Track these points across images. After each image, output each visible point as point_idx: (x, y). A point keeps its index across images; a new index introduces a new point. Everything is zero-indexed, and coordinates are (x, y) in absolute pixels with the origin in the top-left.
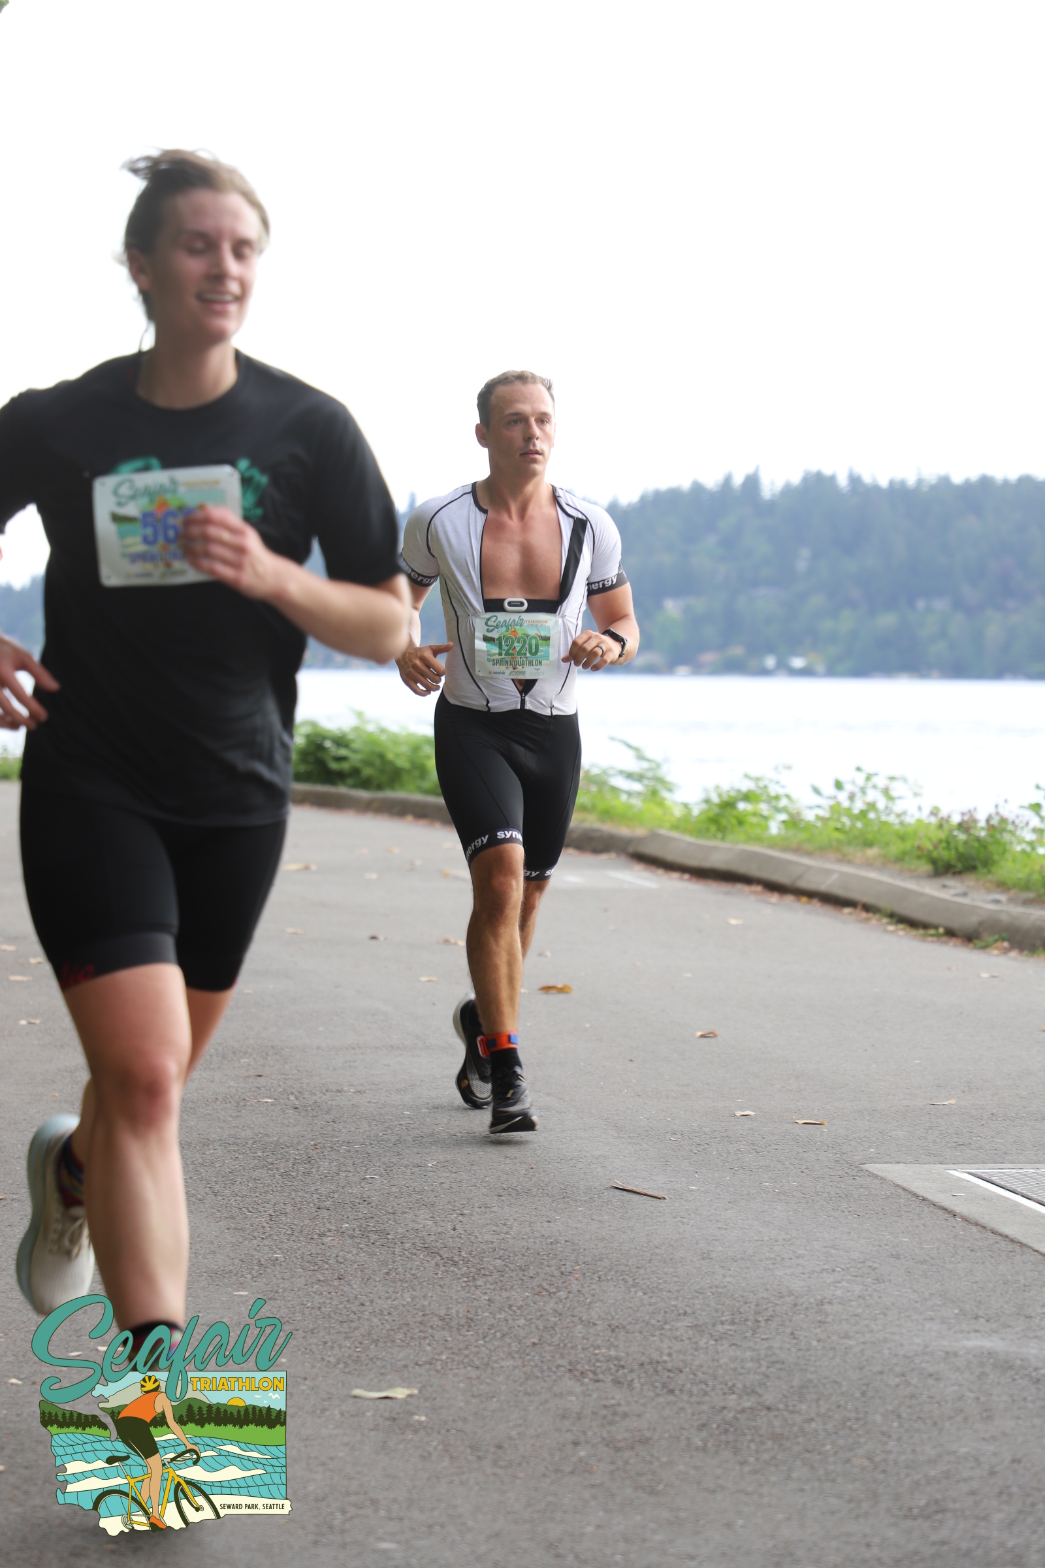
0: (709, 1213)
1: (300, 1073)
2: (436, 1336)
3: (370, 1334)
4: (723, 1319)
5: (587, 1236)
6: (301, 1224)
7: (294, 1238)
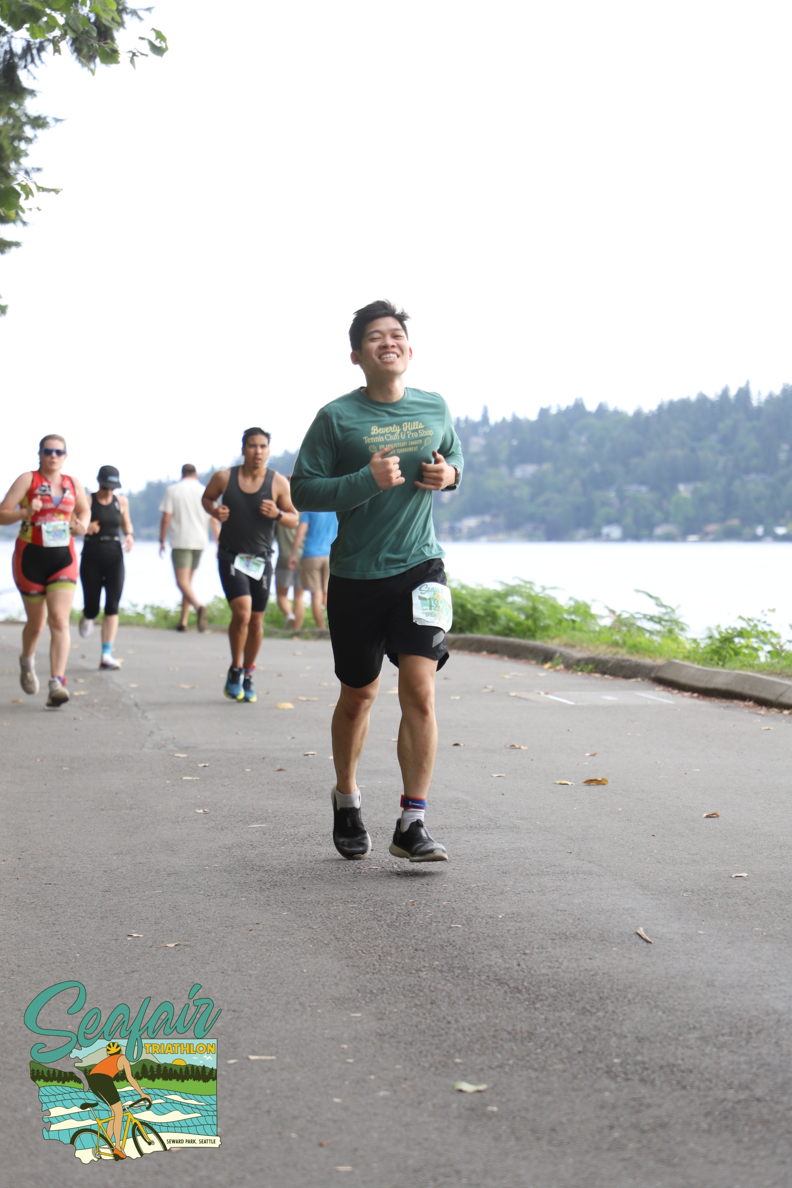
0: (713, 951)
2: (505, 1047)
3: (454, 1045)
4: (724, 1031)
5: (620, 970)
6: (403, 962)
7: (397, 973)
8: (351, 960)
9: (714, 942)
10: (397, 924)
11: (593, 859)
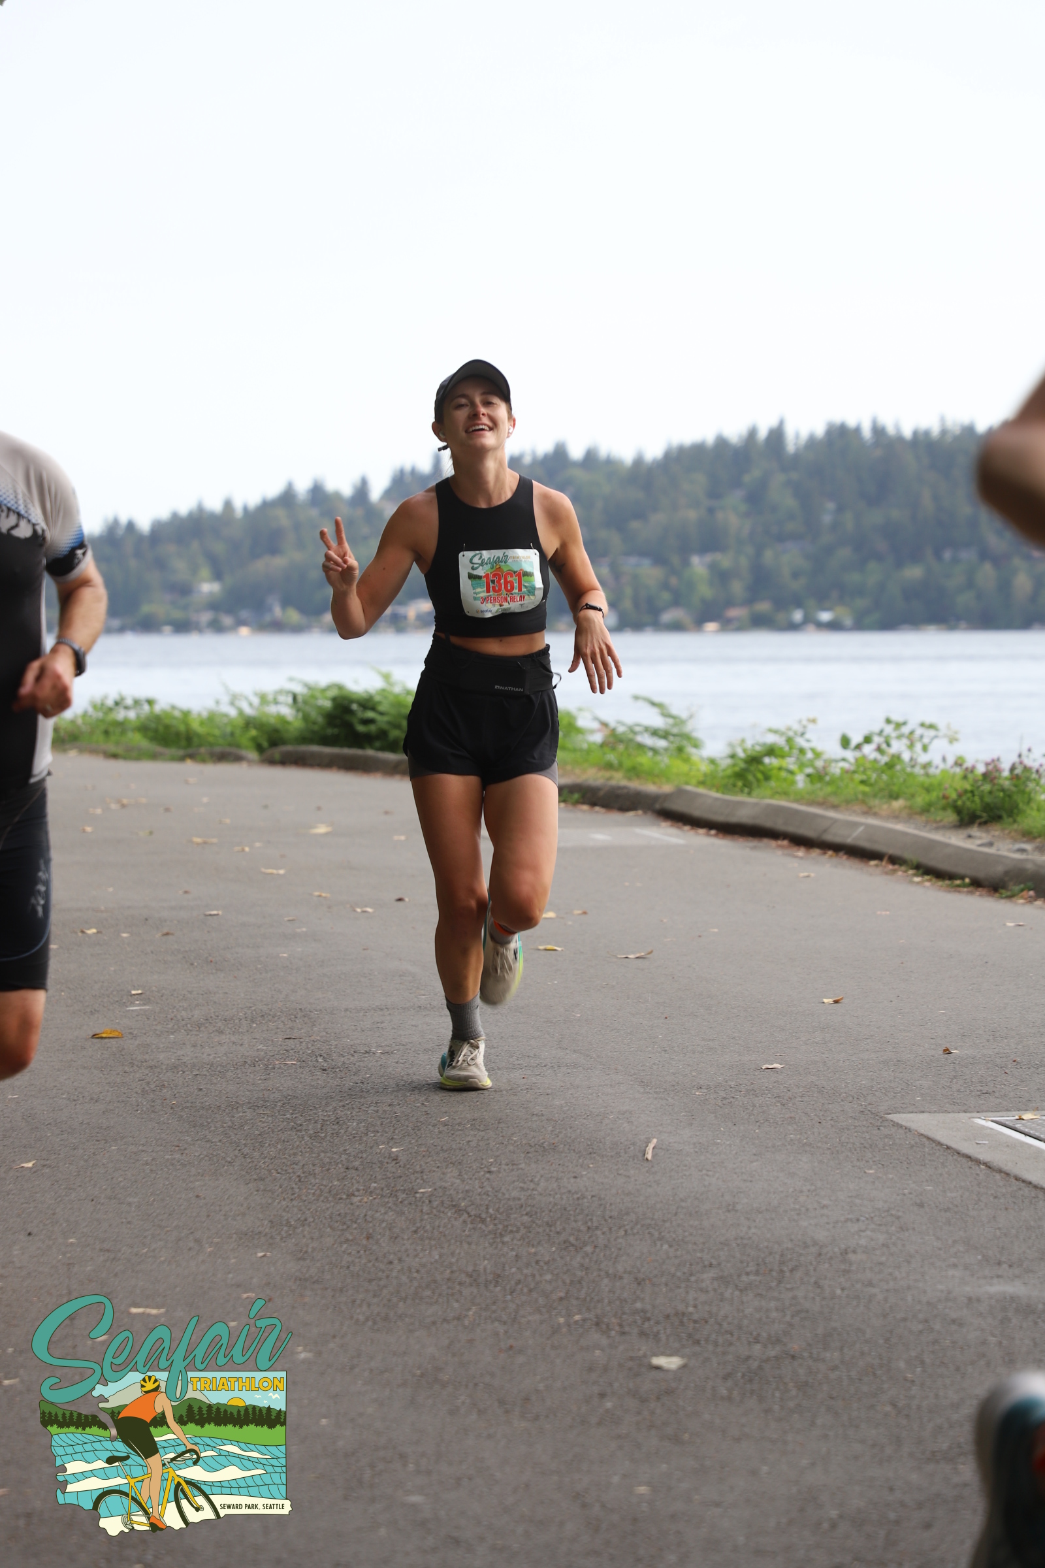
0: (735, 1166)
1: (328, 1035)
2: (464, 1294)
3: (398, 1292)
4: (748, 1269)
5: (614, 1191)
6: (331, 1185)
7: (322, 1198)
8: (262, 1182)
9: (736, 1153)
10: (323, 1135)
11: (579, 1048)
